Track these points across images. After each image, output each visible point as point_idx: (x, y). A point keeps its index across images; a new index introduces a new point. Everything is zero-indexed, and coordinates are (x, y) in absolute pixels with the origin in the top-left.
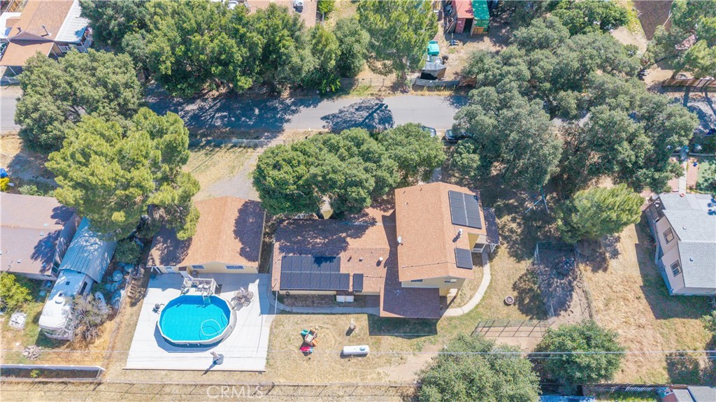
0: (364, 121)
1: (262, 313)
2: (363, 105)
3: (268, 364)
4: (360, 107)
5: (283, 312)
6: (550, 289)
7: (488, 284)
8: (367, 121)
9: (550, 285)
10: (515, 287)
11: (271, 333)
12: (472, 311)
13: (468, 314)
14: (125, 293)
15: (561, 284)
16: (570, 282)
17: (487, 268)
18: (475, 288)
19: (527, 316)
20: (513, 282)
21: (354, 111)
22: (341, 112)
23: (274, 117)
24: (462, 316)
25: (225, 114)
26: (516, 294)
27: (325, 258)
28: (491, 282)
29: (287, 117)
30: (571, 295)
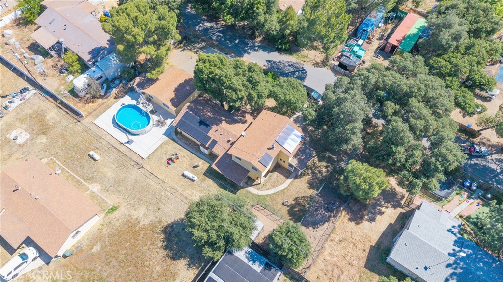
0: (288, 73)
1: (164, 134)
2: (295, 64)
3: (149, 158)
4: (292, 65)
5: (173, 140)
6: (315, 213)
7: (283, 189)
8: (290, 74)
9: (316, 210)
10: (296, 199)
11: (161, 145)
12: (263, 196)
13: (259, 196)
14: (115, 91)
15: (324, 214)
16: (330, 217)
17: (289, 181)
18: (273, 186)
19: (289, 216)
20: (297, 196)
21: (287, 65)
22: (280, 62)
23: (244, 48)
24: (256, 195)
25: (221, 35)
26: (293, 202)
27: (205, 124)
28: (285, 189)
29: (250, 51)
30: (324, 223)
